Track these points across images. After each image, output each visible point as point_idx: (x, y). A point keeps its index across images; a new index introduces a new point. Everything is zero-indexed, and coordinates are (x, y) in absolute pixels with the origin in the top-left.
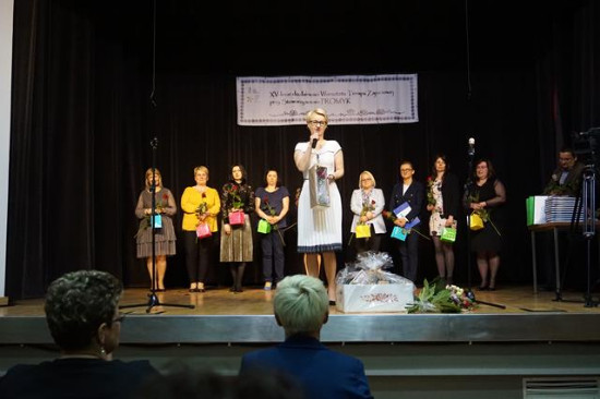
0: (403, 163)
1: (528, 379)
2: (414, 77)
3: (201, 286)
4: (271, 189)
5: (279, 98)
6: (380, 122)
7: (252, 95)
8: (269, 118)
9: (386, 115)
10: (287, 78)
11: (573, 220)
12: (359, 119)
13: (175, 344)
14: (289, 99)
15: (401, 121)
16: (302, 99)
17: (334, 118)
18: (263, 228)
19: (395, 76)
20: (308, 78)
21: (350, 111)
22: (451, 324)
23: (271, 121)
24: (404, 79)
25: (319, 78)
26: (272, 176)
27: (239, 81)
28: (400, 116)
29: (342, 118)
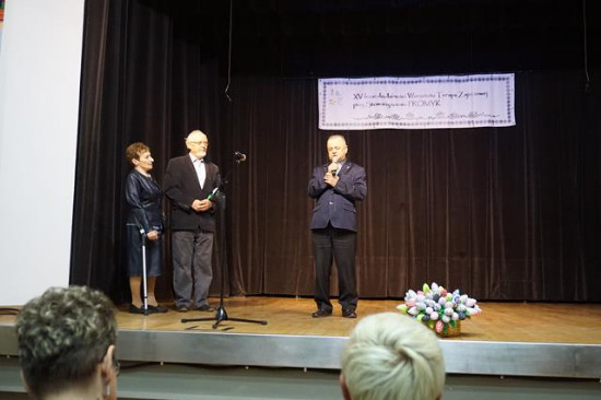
2: (511, 77)
5: (363, 101)
7: (335, 97)
8: (353, 121)
9: (479, 119)
10: (372, 80)
12: (449, 123)
13: (243, 367)
14: (374, 101)
15: (496, 125)
16: (388, 101)
17: (422, 121)
19: (489, 76)
20: (394, 79)
21: (440, 114)
22: (577, 356)
23: (355, 125)
24: (500, 79)
25: (407, 79)
27: (321, 82)
28: (494, 119)
29: (431, 120)
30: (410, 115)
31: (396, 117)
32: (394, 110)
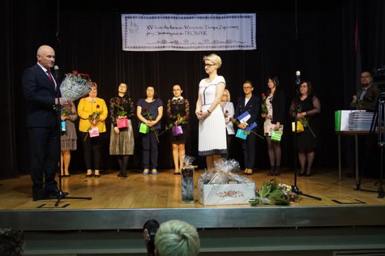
0: (244, 82)
1: (337, 252)
2: (254, 15)
3: (97, 172)
4: (149, 100)
5: (154, 31)
6: (228, 49)
7: (133, 28)
8: (146, 45)
9: (232, 44)
10: (159, 15)
11: (372, 128)
12: (213, 47)
14: (161, 31)
15: (244, 49)
16: (171, 31)
17: (195, 45)
18: (143, 129)
19: (239, 15)
20: (175, 15)
21: (207, 41)
23: (148, 47)
24: (246, 17)
25: (183, 16)
26: (150, 91)
27: (123, 17)
28: (243, 45)
29: (200, 45)
30: (186, 41)
31: (176, 42)
32: (175, 38)
